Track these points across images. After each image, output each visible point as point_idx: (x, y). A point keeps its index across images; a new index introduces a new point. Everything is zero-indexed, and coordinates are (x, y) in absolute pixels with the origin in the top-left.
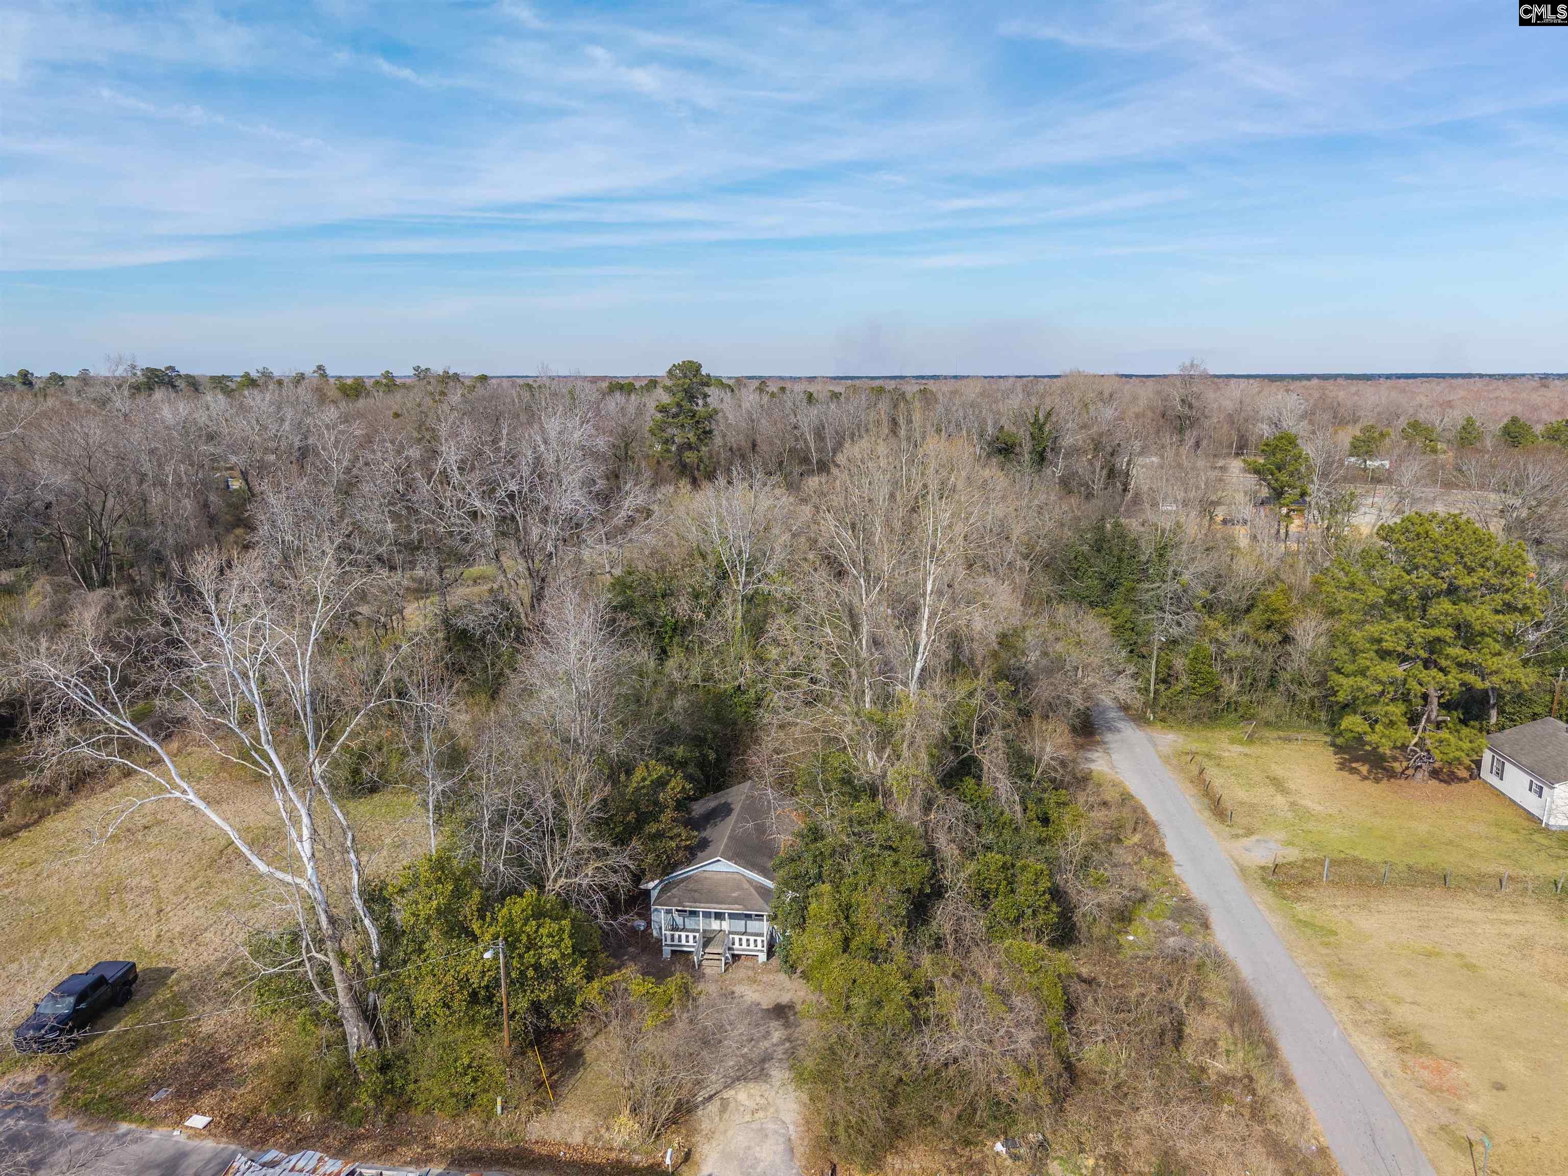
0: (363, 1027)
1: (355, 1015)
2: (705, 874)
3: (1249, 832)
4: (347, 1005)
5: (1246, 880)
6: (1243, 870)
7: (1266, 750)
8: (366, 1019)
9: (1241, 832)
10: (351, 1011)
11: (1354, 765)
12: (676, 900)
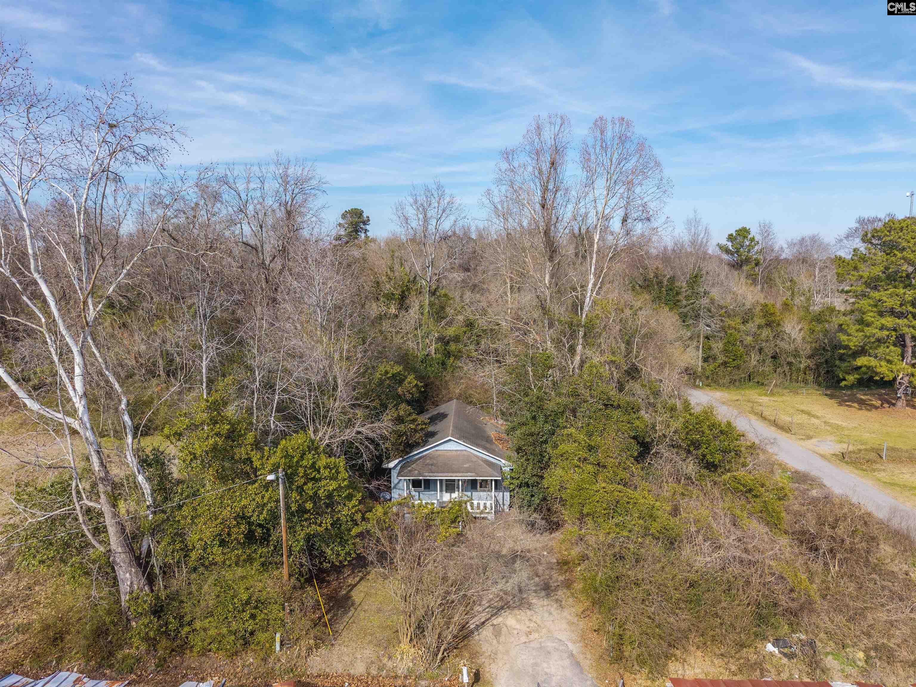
0: (136, 573)
1: (127, 561)
2: (438, 453)
3: (809, 437)
4: (120, 550)
5: (829, 461)
6: (823, 456)
7: (784, 398)
8: (139, 565)
9: (803, 437)
10: (123, 556)
11: (847, 403)
12: (416, 472)
